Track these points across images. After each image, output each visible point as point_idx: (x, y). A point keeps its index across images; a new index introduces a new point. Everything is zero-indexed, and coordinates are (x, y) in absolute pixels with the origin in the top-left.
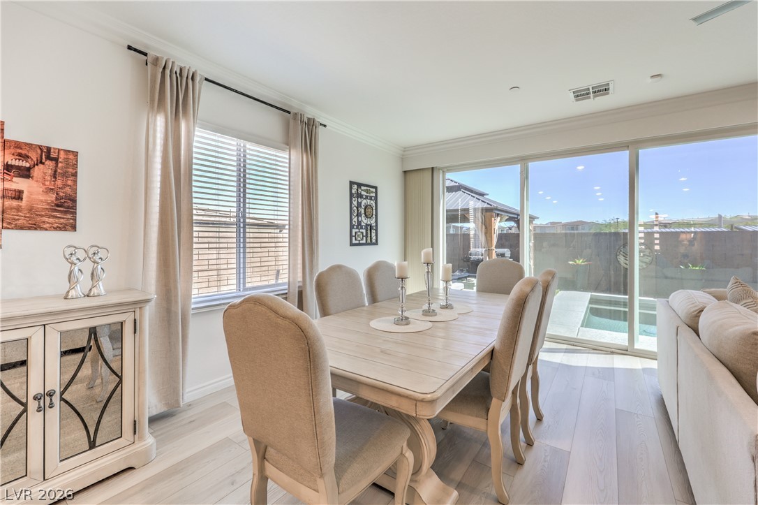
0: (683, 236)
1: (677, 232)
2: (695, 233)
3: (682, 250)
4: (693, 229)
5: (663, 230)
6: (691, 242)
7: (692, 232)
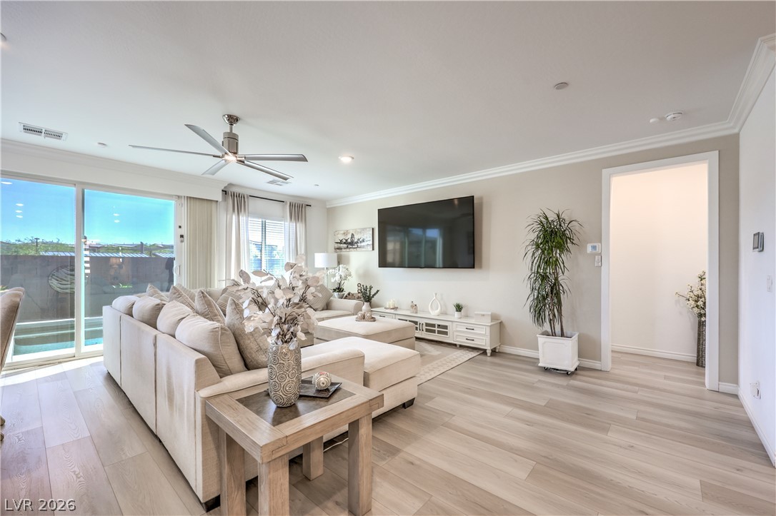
0: (113, 261)
1: (107, 257)
2: (123, 258)
3: (112, 272)
4: (120, 254)
5: (93, 255)
6: (120, 266)
7: (121, 257)
